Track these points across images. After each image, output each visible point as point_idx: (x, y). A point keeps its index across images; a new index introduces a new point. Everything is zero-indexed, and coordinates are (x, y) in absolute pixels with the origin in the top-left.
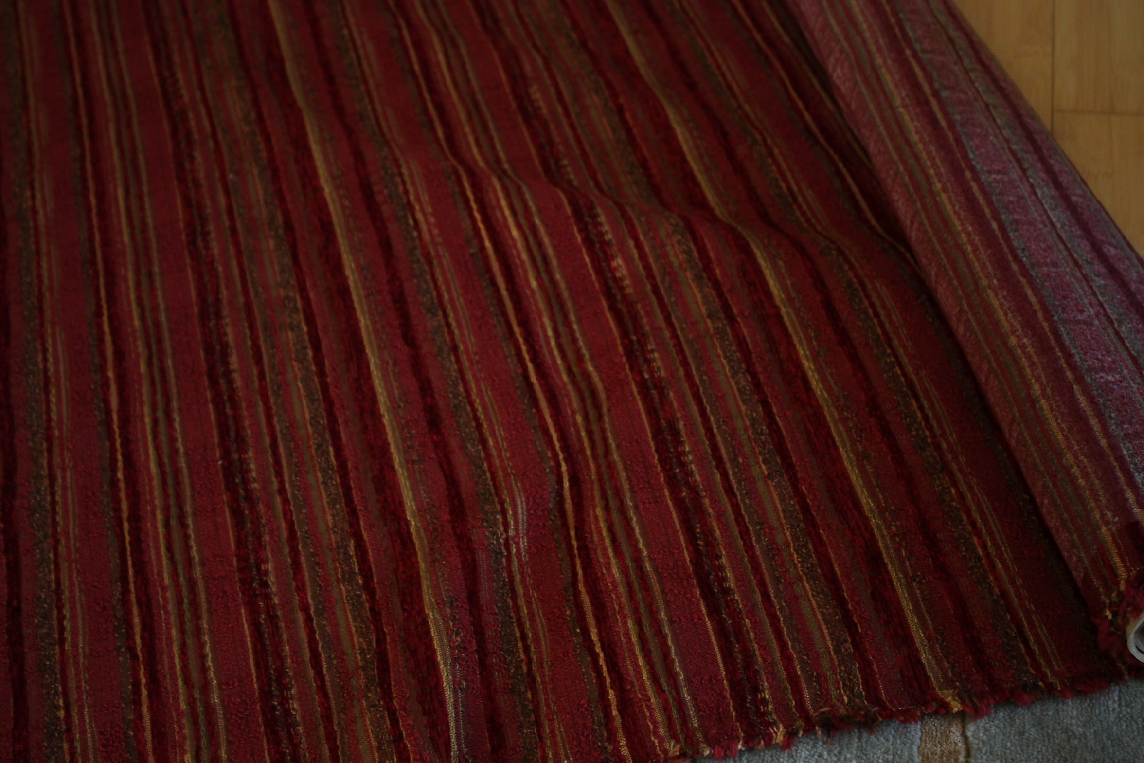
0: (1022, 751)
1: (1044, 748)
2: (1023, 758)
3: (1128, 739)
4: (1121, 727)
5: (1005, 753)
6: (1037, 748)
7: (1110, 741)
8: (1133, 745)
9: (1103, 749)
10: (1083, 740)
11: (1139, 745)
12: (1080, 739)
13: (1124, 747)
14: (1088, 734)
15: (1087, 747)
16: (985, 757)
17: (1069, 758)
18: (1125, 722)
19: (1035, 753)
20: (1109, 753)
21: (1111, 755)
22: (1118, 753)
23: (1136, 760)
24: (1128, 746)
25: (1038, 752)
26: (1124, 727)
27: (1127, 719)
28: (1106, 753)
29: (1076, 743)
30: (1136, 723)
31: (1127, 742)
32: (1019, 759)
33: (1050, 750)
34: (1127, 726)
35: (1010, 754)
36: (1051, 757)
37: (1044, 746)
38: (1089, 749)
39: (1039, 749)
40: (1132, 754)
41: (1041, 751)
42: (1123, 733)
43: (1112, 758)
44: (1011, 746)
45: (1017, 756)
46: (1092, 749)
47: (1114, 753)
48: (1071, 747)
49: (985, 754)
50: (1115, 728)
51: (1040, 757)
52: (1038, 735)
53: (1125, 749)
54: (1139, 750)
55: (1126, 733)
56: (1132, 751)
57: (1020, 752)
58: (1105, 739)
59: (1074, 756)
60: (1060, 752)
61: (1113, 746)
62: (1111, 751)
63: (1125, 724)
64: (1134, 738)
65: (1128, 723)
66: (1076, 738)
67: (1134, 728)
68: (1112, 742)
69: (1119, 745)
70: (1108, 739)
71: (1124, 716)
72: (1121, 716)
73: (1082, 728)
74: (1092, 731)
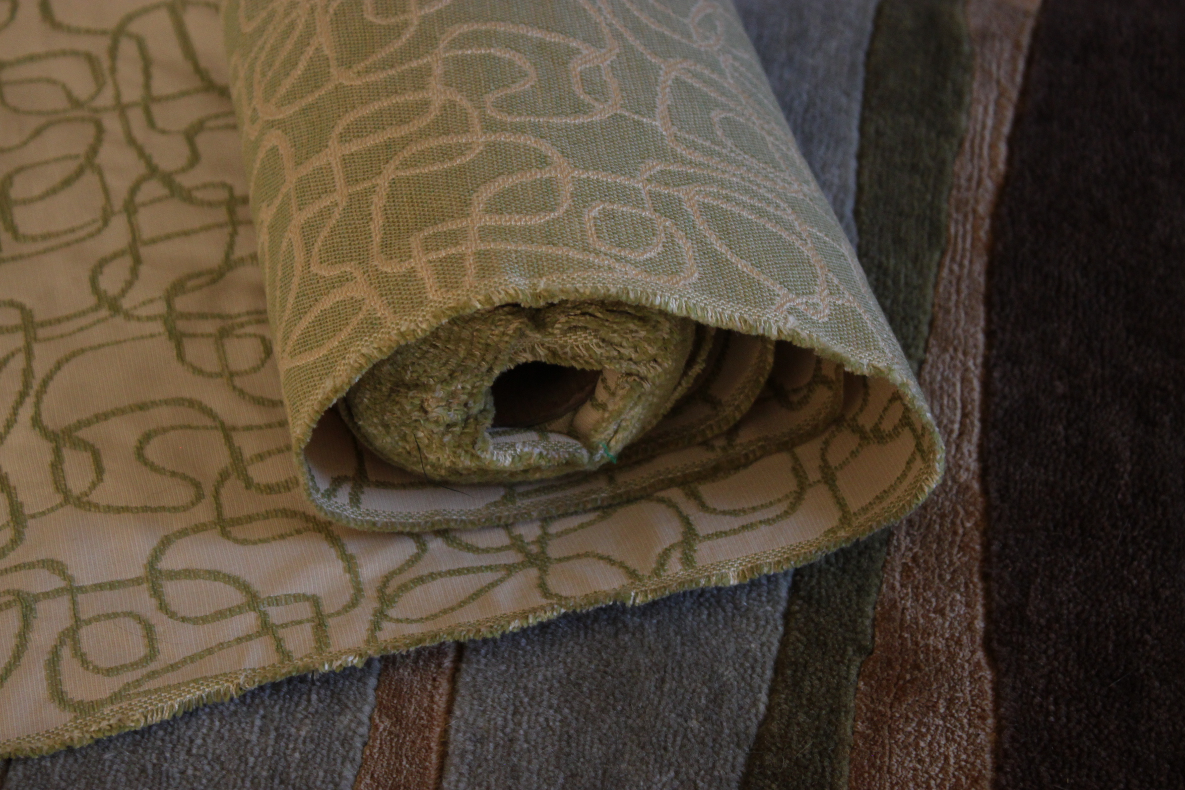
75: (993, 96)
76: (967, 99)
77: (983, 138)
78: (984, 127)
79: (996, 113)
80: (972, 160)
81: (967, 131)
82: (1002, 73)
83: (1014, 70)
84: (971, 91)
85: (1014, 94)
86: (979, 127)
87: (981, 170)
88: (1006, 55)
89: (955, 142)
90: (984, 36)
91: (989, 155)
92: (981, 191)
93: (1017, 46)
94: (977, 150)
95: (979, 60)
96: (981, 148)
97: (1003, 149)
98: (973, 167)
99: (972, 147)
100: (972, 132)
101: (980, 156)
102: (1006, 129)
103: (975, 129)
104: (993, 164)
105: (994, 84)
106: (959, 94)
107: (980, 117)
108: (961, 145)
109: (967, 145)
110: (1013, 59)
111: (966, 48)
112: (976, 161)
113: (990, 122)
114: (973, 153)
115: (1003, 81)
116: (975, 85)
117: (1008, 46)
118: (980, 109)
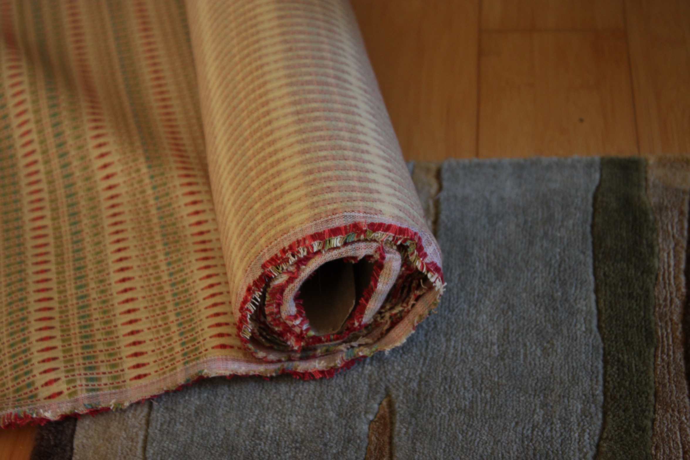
75: (672, 246)
76: (656, 249)
77: (669, 273)
78: (669, 266)
79: (675, 257)
80: (665, 287)
81: (659, 268)
82: (675, 230)
83: (682, 228)
84: (658, 245)
85: (684, 244)
86: (666, 266)
87: (671, 293)
88: (676, 220)
89: (653, 277)
90: (661, 208)
91: (675, 284)
92: (673, 307)
93: (681, 213)
94: (667, 281)
95: (660, 224)
96: (669, 280)
97: (682, 278)
98: (667, 292)
99: (664, 279)
100: (662, 270)
101: (670, 284)
102: (683, 266)
103: (664, 268)
104: (678, 289)
105: (671, 238)
106: (651, 246)
107: (666, 260)
108: (657, 278)
109: (661, 278)
110: (680, 221)
111: (651, 217)
112: (667, 289)
113: (672, 263)
114: (665, 283)
115: (676, 236)
116: (660, 240)
117: (676, 213)
118: (665, 255)
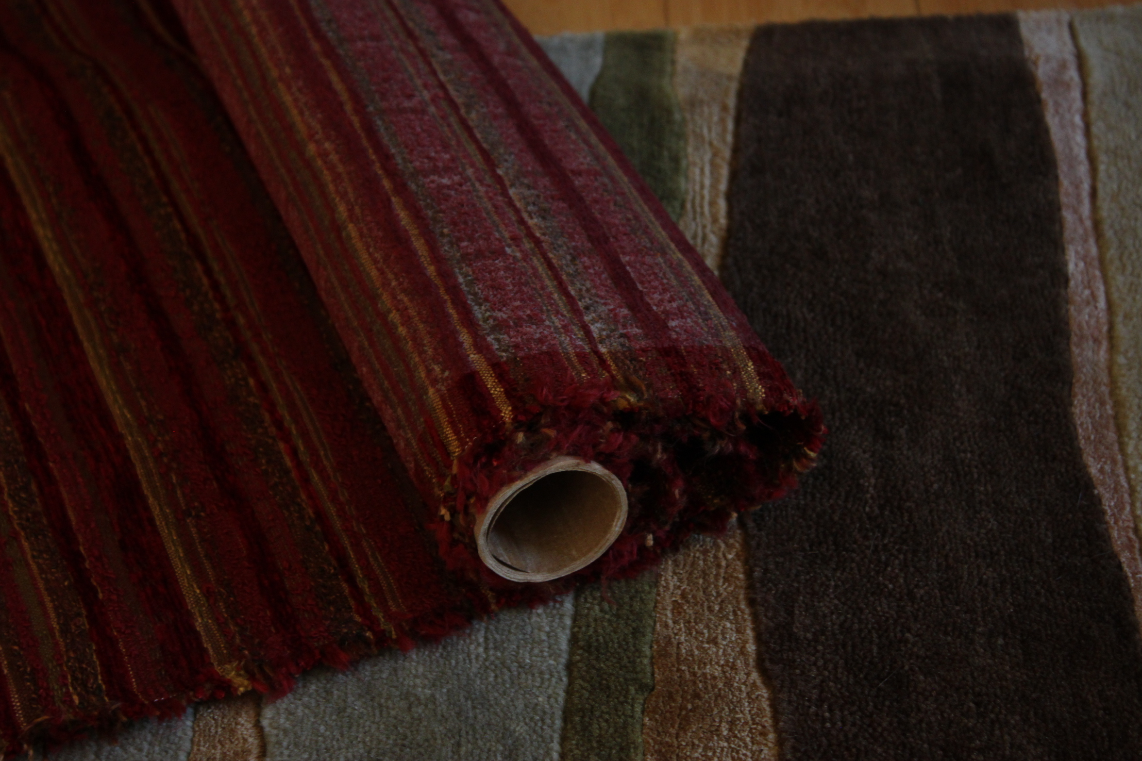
0: (342, 735)
1: (374, 726)
2: (343, 745)
3: (496, 694)
4: (486, 679)
5: (317, 742)
6: (364, 727)
7: (469, 702)
8: (503, 702)
9: (459, 714)
10: (430, 706)
11: (512, 701)
12: (426, 706)
13: (491, 706)
14: (438, 696)
15: (436, 715)
16: (286, 752)
17: (409, 734)
18: (494, 671)
19: (361, 735)
20: (467, 718)
21: (471, 721)
22: (480, 717)
23: (508, 722)
24: (496, 704)
25: (365, 733)
26: (491, 679)
27: (496, 667)
28: (463, 718)
29: (420, 711)
30: (510, 670)
31: (496, 699)
32: (336, 747)
33: (382, 726)
34: (496, 677)
35: (324, 742)
36: (383, 738)
37: (373, 722)
38: (439, 717)
39: (367, 728)
40: (501, 715)
41: (370, 731)
42: (490, 687)
43: (472, 725)
44: (326, 731)
45: (334, 743)
46: (443, 716)
47: (475, 717)
48: (413, 718)
49: (287, 748)
50: (478, 682)
51: (368, 739)
52: (366, 709)
53: (492, 710)
54: (512, 708)
55: (493, 687)
56: (502, 710)
57: (338, 736)
58: (463, 700)
59: (417, 730)
60: (397, 728)
61: (474, 708)
62: (471, 715)
63: (493, 675)
64: (505, 693)
65: (498, 672)
66: (420, 704)
67: (506, 677)
68: (473, 702)
69: (482, 705)
70: (467, 699)
71: (492, 663)
72: (487, 663)
73: (430, 689)
74: (445, 690)
75: (708, 157)
76: (684, 163)
77: (702, 197)
78: (702, 187)
79: (712, 173)
80: (694, 219)
81: (687, 192)
82: (713, 134)
83: (724, 130)
84: (686, 156)
85: (727, 153)
86: (697, 188)
87: (704, 227)
88: (715, 118)
89: (677, 204)
90: (693, 103)
91: (710, 212)
92: (706, 246)
93: (724, 108)
94: (698, 209)
95: (690, 126)
96: (702, 207)
97: (722, 204)
98: (697, 225)
99: (693, 206)
100: (691, 193)
101: (702, 214)
102: (723, 186)
103: (694, 192)
104: (715, 220)
105: (707, 147)
106: (676, 160)
107: (698, 178)
108: (683, 206)
109: (689, 206)
110: (722, 121)
111: (677, 116)
112: (698, 220)
113: (707, 182)
114: (695, 212)
115: (715, 143)
116: (690, 150)
117: (716, 109)
118: (697, 171)
